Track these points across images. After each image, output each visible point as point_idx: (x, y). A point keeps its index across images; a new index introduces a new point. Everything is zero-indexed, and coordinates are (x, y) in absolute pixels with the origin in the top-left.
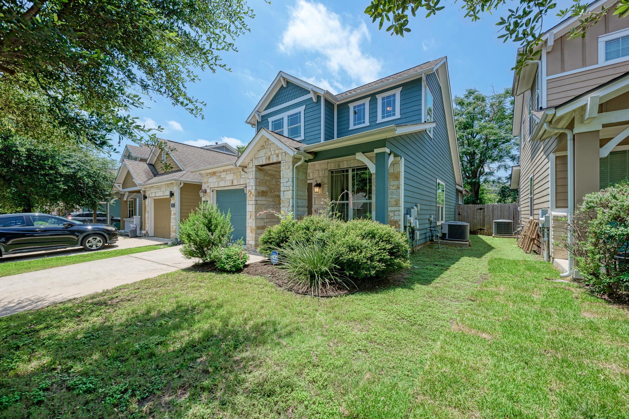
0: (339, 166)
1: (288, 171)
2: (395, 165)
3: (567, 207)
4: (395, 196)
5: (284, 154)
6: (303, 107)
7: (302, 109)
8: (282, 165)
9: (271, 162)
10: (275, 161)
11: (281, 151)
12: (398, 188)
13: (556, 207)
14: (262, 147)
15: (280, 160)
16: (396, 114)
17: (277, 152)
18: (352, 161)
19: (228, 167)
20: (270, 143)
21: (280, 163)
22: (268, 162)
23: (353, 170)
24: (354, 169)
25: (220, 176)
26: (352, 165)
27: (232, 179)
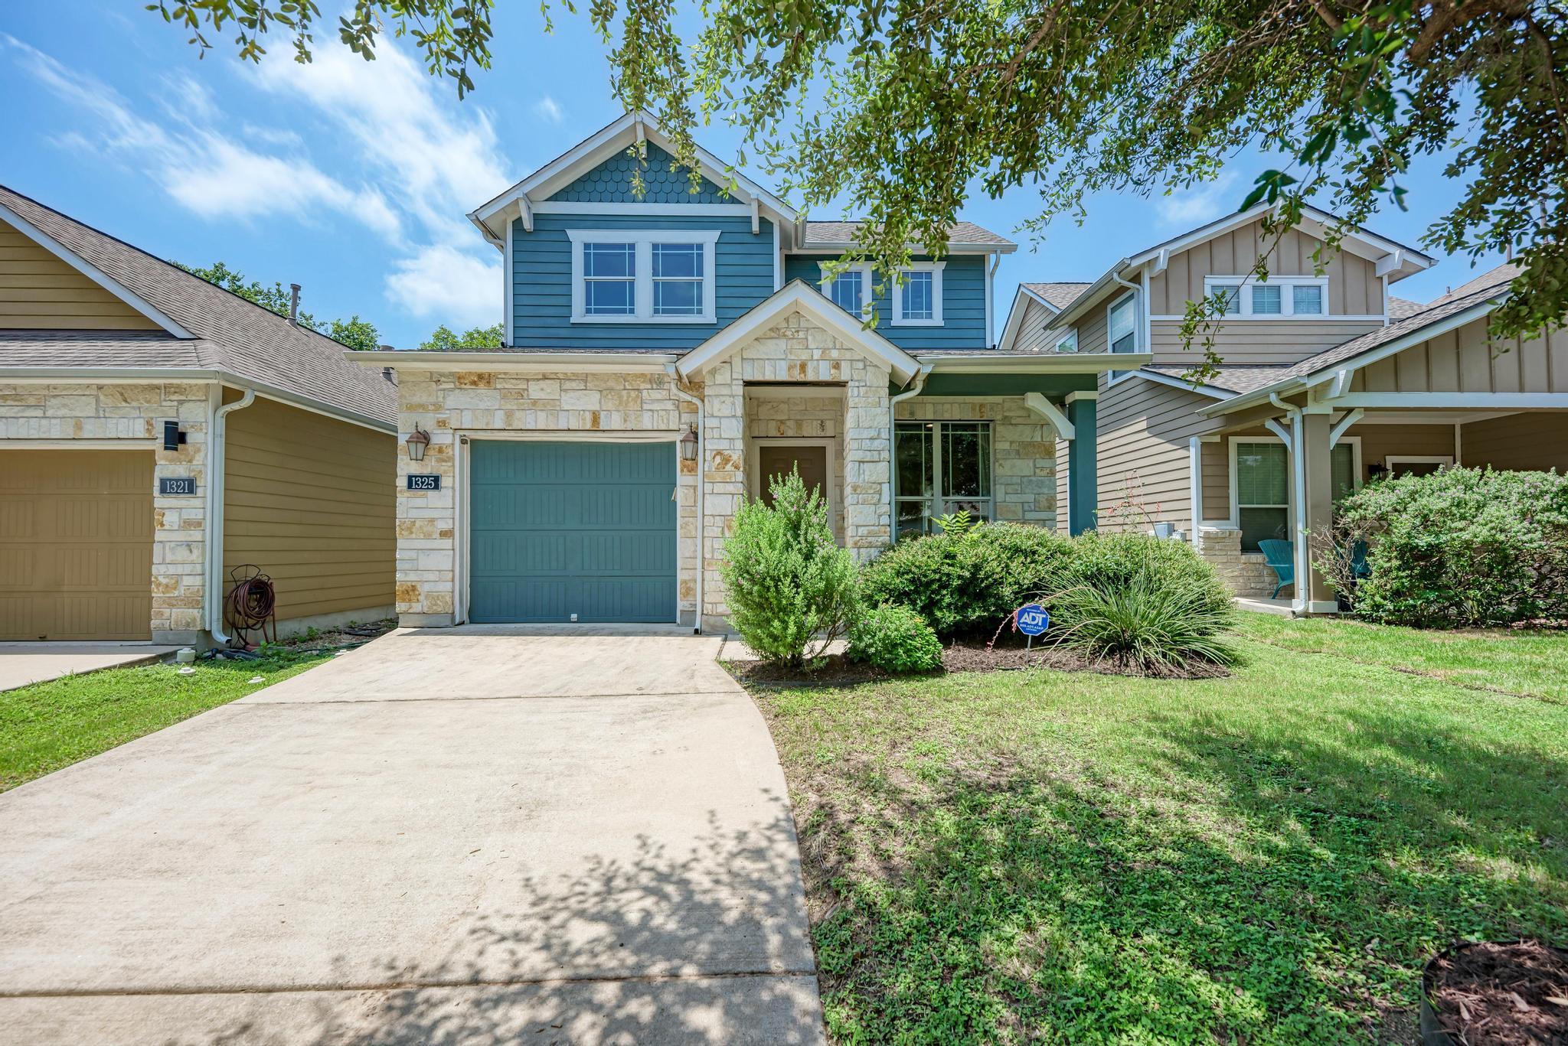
0: (912, 413)
1: (879, 410)
2: (1045, 428)
3: (1228, 519)
4: (1046, 491)
5: (861, 365)
6: (715, 235)
7: (708, 238)
8: (851, 391)
9: (810, 377)
10: (825, 376)
11: (848, 355)
12: (1053, 473)
13: (1204, 519)
14: (771, 330)
15: (843, 378)
16: (934, 315)
17: (835, 354)
18: (948, 406)
19: (611, 366)
20: (803, 324)
21: (842, 384)
22: (798, 377)
23: (944, 427)
24: (948, 425)
25: (520, 394)
26: (947, 416)
27: (597, 407)
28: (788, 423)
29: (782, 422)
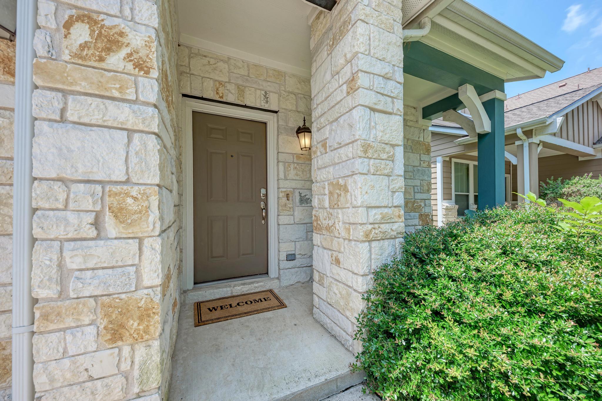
1: (393, 37)
28: (228, 86)
29: (220, 83)
